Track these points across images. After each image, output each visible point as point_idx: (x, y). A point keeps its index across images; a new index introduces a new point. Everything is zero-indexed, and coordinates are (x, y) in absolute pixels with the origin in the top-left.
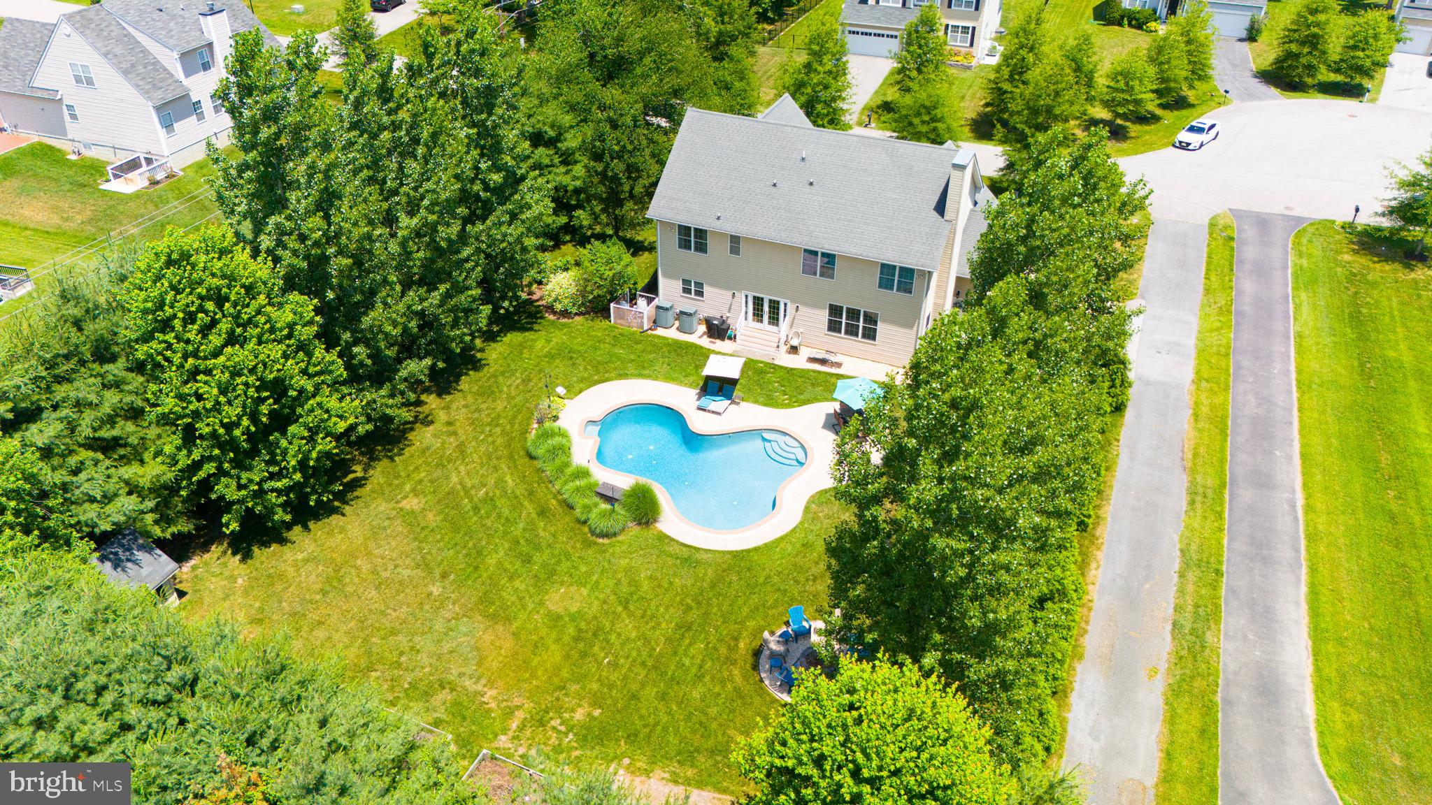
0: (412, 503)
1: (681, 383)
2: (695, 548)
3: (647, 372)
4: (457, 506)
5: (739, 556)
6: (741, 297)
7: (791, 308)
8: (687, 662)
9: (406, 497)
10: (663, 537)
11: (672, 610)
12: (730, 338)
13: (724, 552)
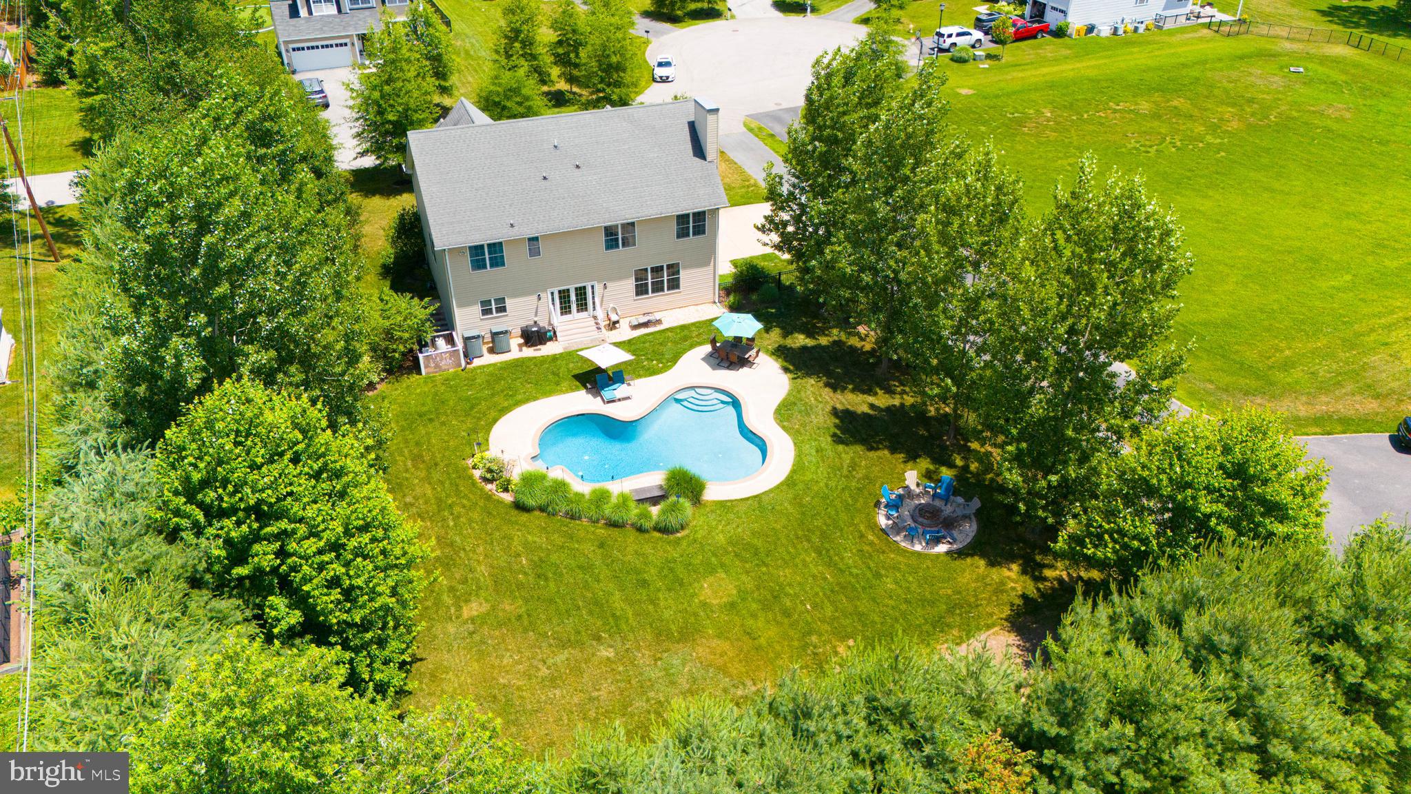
0: (473, 609)
2: (756, 497)
4: (520, 586)
5: (790, 482)
6: (547, 297)
7: (599, 288)
10: (725, 506)
12: (550, 339)
13: (777, 487)
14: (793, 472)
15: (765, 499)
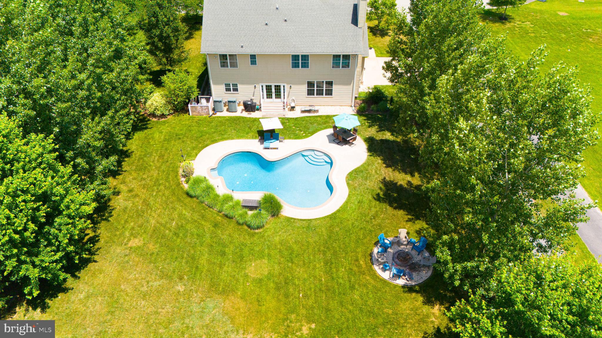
0: (135, 243)
1: (247, 138)
2: (309, 220)
3: (225, 136)
4: (164, 236)
5: (332, 217)
6: (259, 87)
7: (287, 87)
8: (341, 281)
9: (129, 240)
10: (289, 220)
11: (317, 256)
12: (258, 110)
13: (324, 218)
14: (338, 211)
15: (313, 223)
